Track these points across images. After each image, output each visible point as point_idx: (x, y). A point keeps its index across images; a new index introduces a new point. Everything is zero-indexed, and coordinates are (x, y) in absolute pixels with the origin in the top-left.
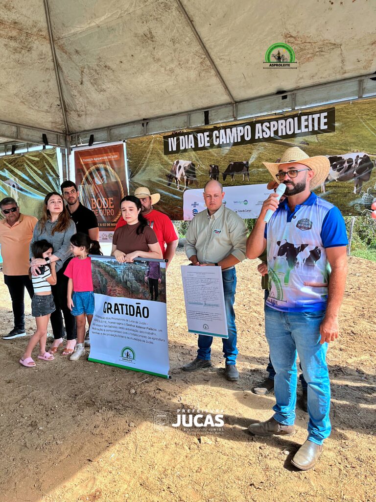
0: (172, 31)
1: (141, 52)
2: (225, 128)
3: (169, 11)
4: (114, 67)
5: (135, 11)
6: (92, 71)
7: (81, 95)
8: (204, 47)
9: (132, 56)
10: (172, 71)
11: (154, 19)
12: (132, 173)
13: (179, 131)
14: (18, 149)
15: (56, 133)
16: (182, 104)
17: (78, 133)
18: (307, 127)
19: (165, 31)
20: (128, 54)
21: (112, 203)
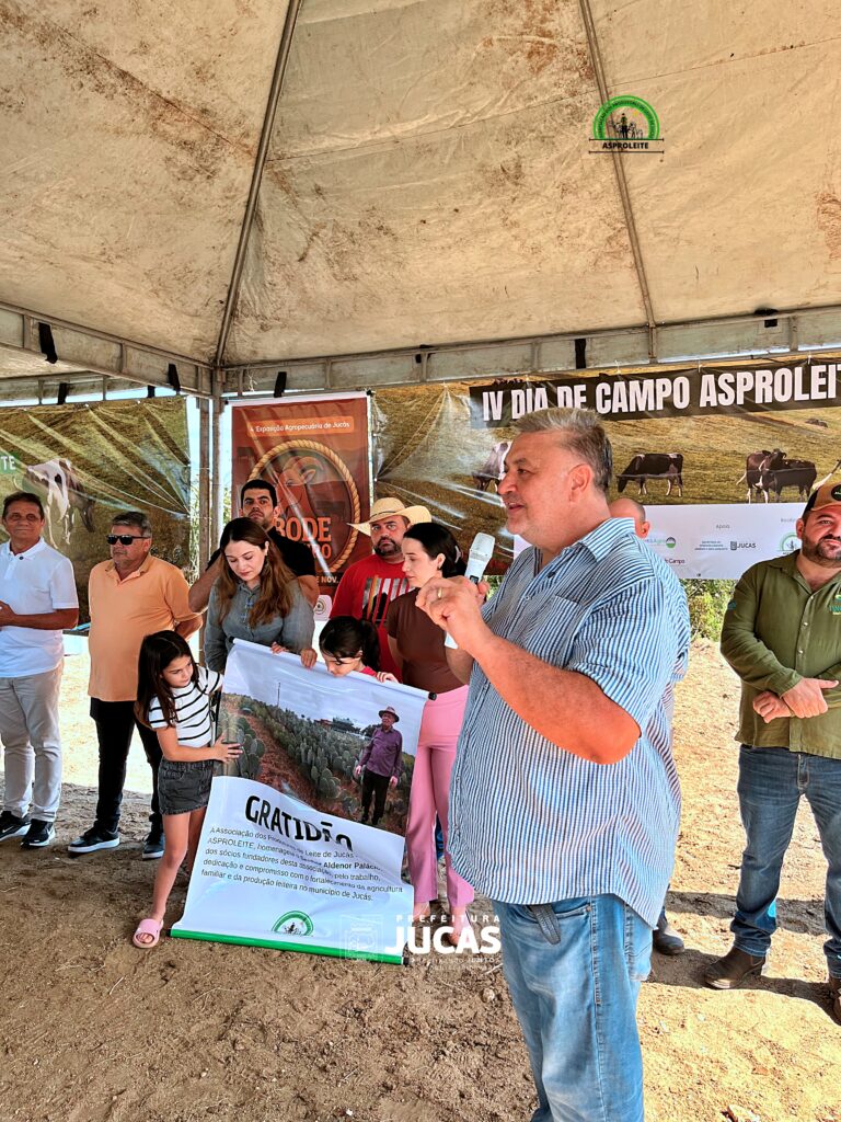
0: (569, 166)
1: (480, 204)
2: (627, 379)
3: (579, 126)
4: (401, 230)
5: (499, 116)
6: (340, 235)
7: (288, 284)
8: (627, 206)
9: (456, 210)
10: (536, 249)
11: (537, 138)
12: (384, 465)
13: (512, 379)
14: (75, 394)
15: (196, 364)
16: (529, 319)
17: (243, 365)
18: (823, 388)
19: (552, 166)
20: (446, 207)
21: (327, 529)
